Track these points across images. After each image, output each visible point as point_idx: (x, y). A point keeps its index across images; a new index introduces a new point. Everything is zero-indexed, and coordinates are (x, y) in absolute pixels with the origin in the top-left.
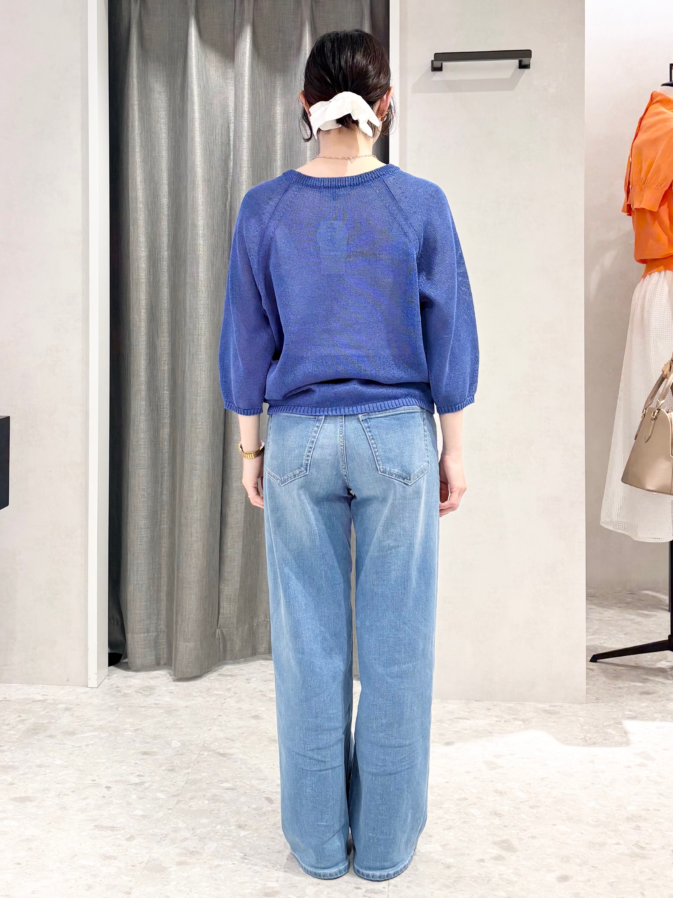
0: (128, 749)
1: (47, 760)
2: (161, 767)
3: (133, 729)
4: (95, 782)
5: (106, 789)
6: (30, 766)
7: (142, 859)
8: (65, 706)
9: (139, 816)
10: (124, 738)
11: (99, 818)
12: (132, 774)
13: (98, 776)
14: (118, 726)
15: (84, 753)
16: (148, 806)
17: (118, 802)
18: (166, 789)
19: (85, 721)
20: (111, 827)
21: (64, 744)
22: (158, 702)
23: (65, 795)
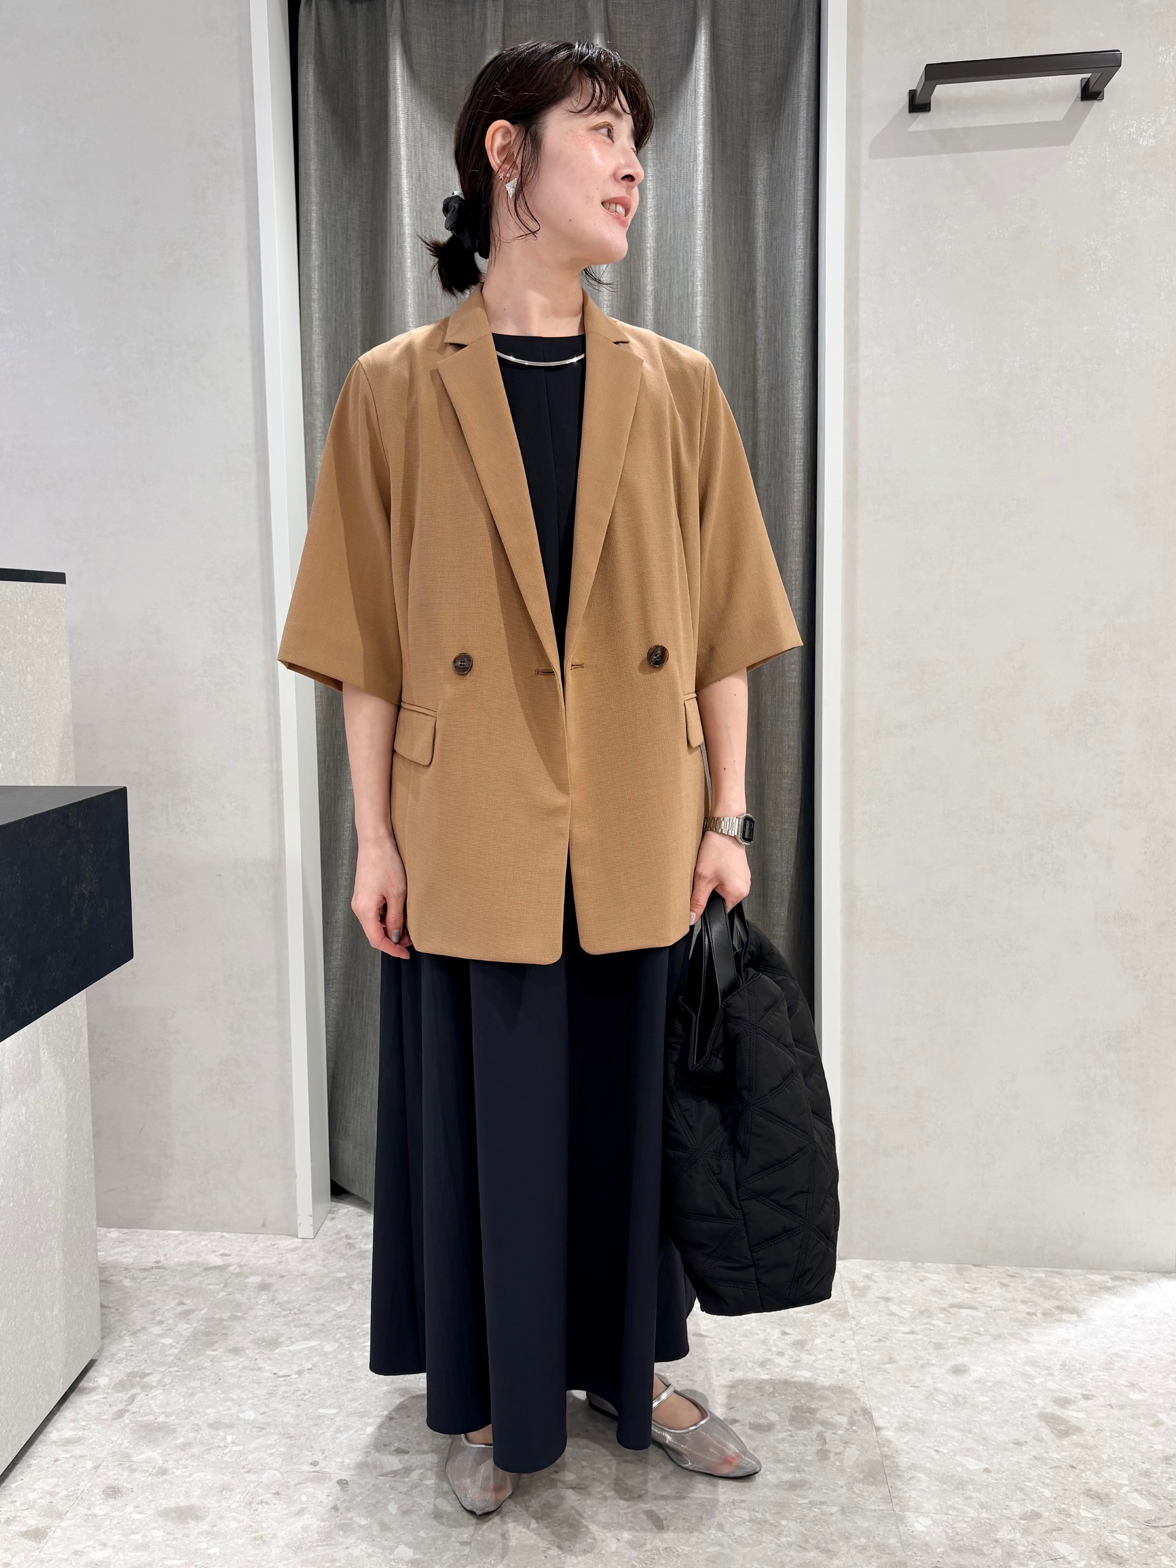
1: (229, 1409)
6: (198, 1425)
8: (258, 1279)
13: (323, 1452)
15: (296, 1391)
19: (296, 1314)
21: (260, 1369)
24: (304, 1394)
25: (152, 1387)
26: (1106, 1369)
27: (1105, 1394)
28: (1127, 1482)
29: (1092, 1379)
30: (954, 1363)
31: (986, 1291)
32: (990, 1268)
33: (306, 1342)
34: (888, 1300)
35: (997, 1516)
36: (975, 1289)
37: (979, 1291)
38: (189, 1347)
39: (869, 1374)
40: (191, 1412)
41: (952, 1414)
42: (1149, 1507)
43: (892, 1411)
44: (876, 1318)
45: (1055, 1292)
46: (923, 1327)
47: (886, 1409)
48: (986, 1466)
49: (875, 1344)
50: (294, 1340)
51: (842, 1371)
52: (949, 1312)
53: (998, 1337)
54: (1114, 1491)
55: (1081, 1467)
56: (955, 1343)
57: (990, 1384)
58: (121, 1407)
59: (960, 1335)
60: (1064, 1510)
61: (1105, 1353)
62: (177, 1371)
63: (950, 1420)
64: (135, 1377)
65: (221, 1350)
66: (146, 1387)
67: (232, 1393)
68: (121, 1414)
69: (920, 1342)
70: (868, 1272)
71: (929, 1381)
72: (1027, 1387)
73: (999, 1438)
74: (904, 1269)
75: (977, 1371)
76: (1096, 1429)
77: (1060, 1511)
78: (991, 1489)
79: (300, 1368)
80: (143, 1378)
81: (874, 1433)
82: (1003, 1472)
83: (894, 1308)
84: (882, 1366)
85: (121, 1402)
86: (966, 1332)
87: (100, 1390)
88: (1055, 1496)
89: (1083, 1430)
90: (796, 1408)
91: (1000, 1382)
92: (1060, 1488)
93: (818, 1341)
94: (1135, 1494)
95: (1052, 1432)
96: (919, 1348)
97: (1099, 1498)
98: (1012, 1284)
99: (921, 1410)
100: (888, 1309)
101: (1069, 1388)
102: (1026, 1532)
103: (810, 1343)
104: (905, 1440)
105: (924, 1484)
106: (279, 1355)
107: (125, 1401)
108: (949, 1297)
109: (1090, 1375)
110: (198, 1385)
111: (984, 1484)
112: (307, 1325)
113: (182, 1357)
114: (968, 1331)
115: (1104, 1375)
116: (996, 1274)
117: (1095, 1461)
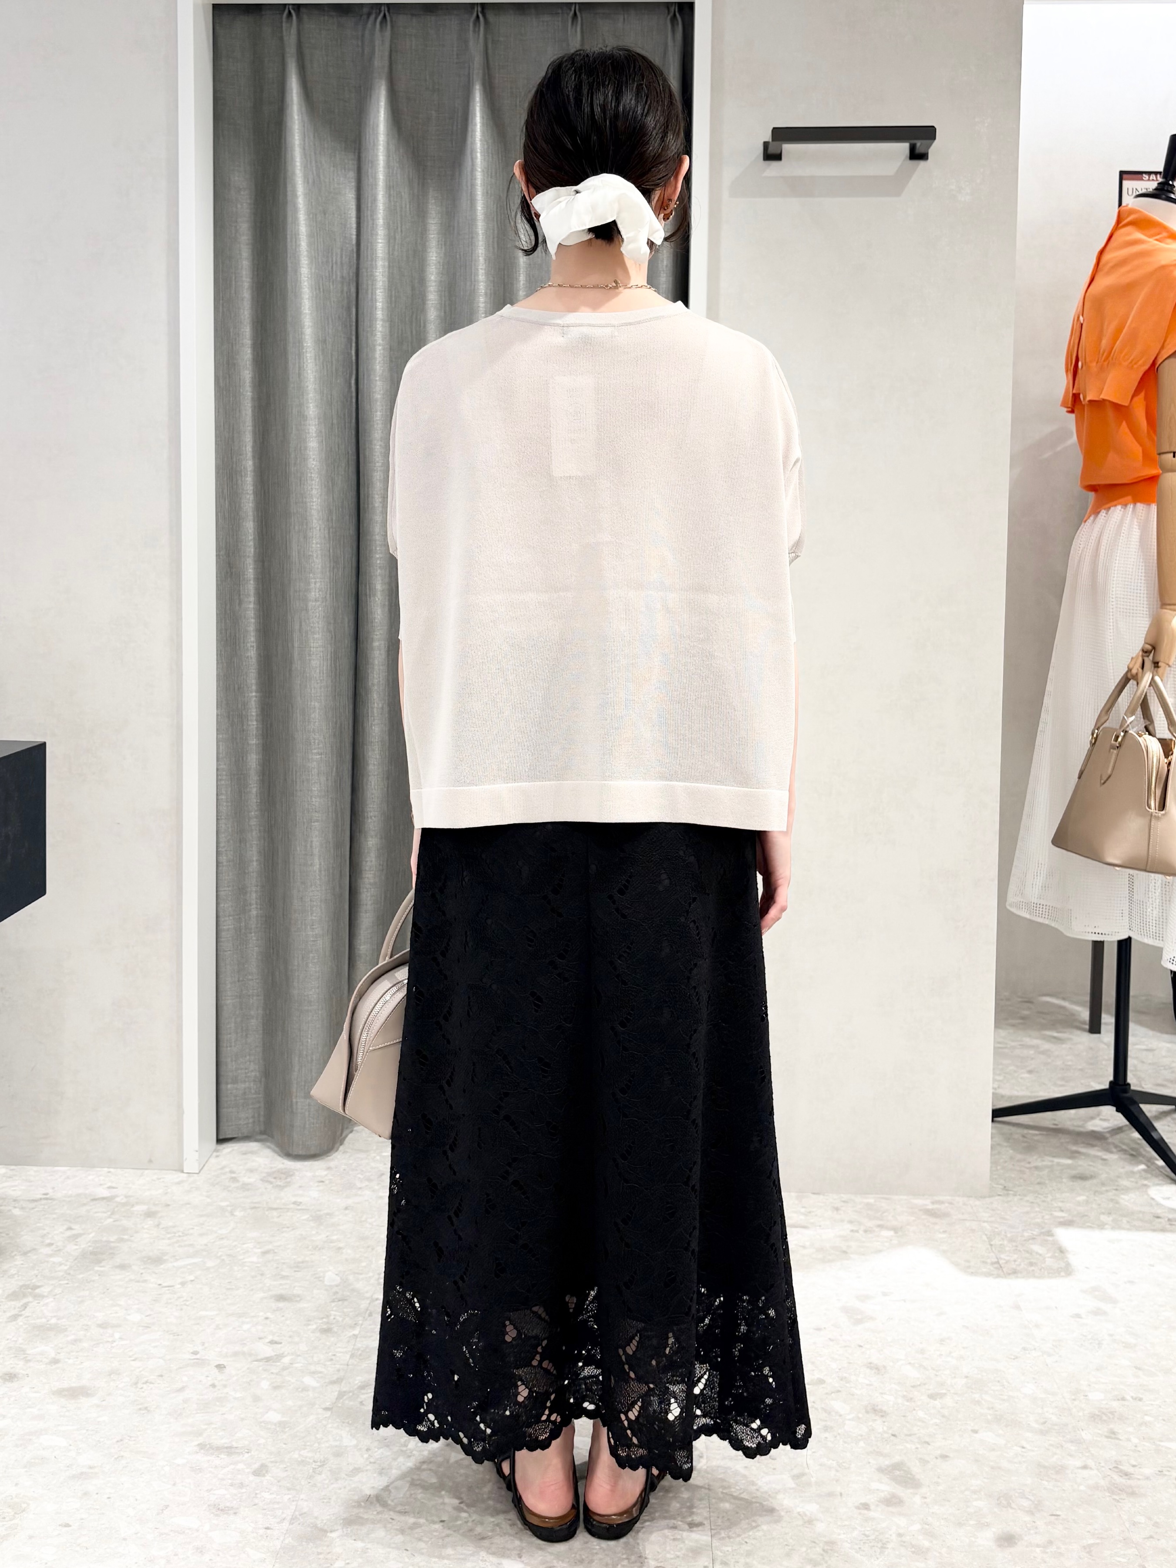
0: (252, 1290)
1: (116, 1313)
2: (309, 1325)
3: (260, 1250)
4: (198, 1356)
5: (216, 1370)
6: (87, 1325)
7: (283, 1513)
8: (144, 1208)
9: (275, 1425)
10: (246, 1268)
11: (206, 1429)
12: (260, 1338)
13: (203, 1344)
14: (235, 1246)
15: (179, 1298)
16: (290, 1403)
17: (238, 1395)
18: (319, 1369)
19: (180, 1236)
20: (227, 1448)
21: (145, 1281)
22: (299, 1200)
23: (146, 1382)
25: (43, 1297)
27: (902, 1291)
28: (903, 1358)
32: (828, 1195)
33: (190, 1259)
38: (79, 1265)
40: (81, 1316)
42: (918, 1376)
50: (178, 1257)
54: (891, 1364)
55: (868, 1346)
58: (13, 1312)
60: (846, 1378)
62: (67, 1284)
64: (27, 1289)
65: (108, 1266)
66: (37, 1297)
67: (119, 1300)
68: (14, 1318)
79: (183, 1280)
80: (34, 1290)
85: (15, 1308)
106: (164, 1270)
110: (87, 1294)
112: (191, 1245)
113: (72, 1272)
116: (832, 1200)
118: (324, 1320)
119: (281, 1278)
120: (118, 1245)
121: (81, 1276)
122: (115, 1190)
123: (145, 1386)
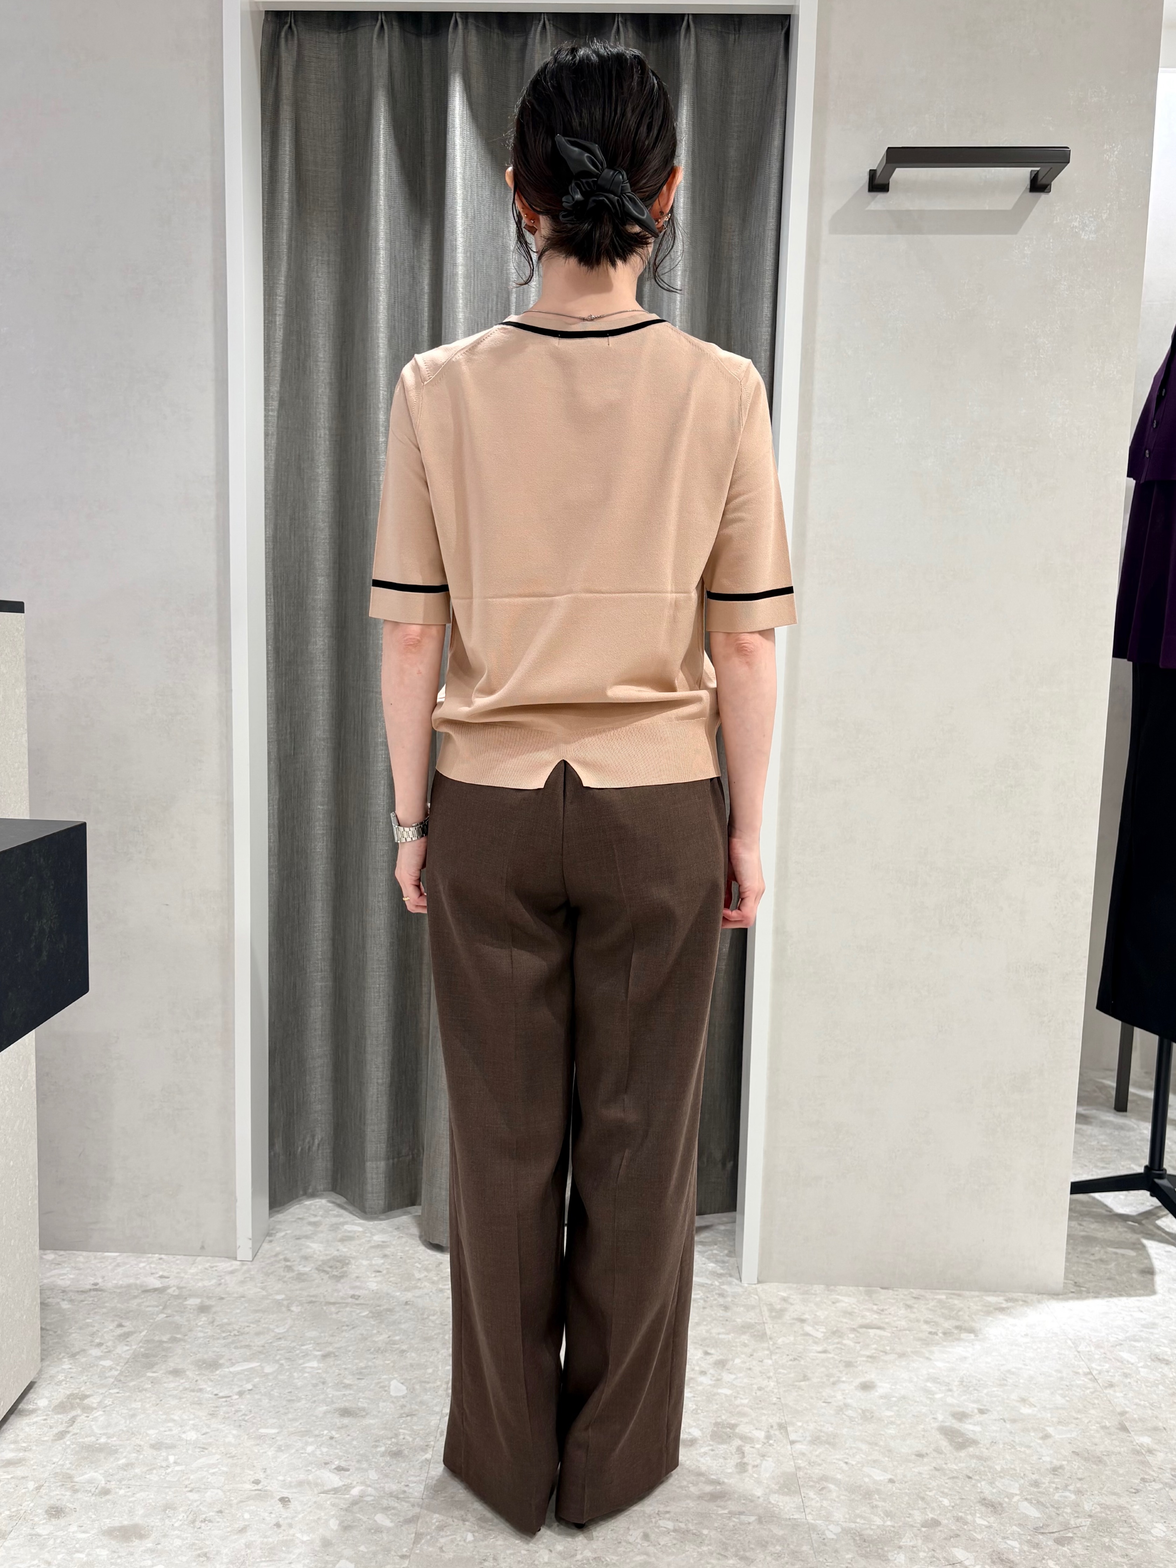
1: (170, 1430)
2: (377, 1446)
3: (320, 1353)
4: (259, 1487)
5: (280, 1505)
6: (140, 1446)
8: (197, 1301)
10: (306, 1375)
12: (326, 1464)
13: (265, 1470)
15: (237, 1411)
16: (362, 1548)
17: (306, 1538)
18: (392, 1503)
19: (235, 1335)
21: (201, 1390)
22: (357, 1293)
24: (245, 1415)
25: (93, 1409)
26: (1001, 1385)
27: (999, 1408)
28: (1018, 1492)
29: (987, 1394)
30: (862, 1380)
31: (893, 1312)
32: (897, 1291)
33: (246, 1363)
34: (803, 1321)
35: (900, 1524)
36: (883, 1310)
37: (886, 1312)
38: (130, 1369)
39: (785, 1391)
40: (133, 1433)
41: (860, 1428)
42: (1037, 1515)
43: (805, 1425)
44: (792, 1338)
45: (955, 1312)
46: (835, 1346)
47: (799, 1424)
48: (892, 1477)
49: (791, 1363)
50: (234, 1361)
51: (760, 1389)
52: (858, 1332)
53: (902, 1355)
54: (1006, 1500)
55: (977, 1477)
56: (863, 1361)
57: (894, 1399)
58: (61, 1428)
59: (868, 1353)
60: (961, 1518)
61: (999, 1370)
62: (118, 1393)
63: (858, 1434)
64: (75, 1399)
65: (161, 1372)
66: (88, 1409)
67: (173, 1414)
68: (61, 1435)
69: (832, 1361)
70: (784, 1294)
71: (839, 1396)
72: (928, 1402)
73: (903, 1450)
74: (818, 1292)
75: (883, 1387)
76: (990, 1441)
77: (958, 1519)
78: (894, 1498)
79: (240, 1389)
80: (84, 1400)
81: (789, 1447)
82: (906, 1482)
83: (808, 1329)
84: (797, 1383)
85: (62, 1423)
86: (874, 1351)
87: (39, 1412)
88: (953, 1504)
89: (979, 1443)
90: (717, 1424)
91: (904, 1397)
92: (957, 1497)
93: (737, 1361)
94: (1026, 1503)
95: (951, 1444)
96: (831, 1366)
97: (993, 1506)
98: (916, 1306)
99: (832, 1424)
100: (803, 1330)
101: (966, 1403)
102: (927, 1539)
103: (731, 1363)
104: (817, 1453)
105: (834, 1495)
106: (220, 1376)
107: (66, 1422)
108: (859, 1318)
109: (985, 1391)
110: (139, 1406)
111: (889, 1494)
112: (248, 1346)
113: (122, 1378)
114: (876, 1349)
115: (998, 1391)
116: (902, 1296)
117: (990, 1472)
118: (393, 1440)
119: (344, 1387)
120: (170, 1345)
121: (132, 1384)
122: (167, 1280)
123: (203, 1524)
